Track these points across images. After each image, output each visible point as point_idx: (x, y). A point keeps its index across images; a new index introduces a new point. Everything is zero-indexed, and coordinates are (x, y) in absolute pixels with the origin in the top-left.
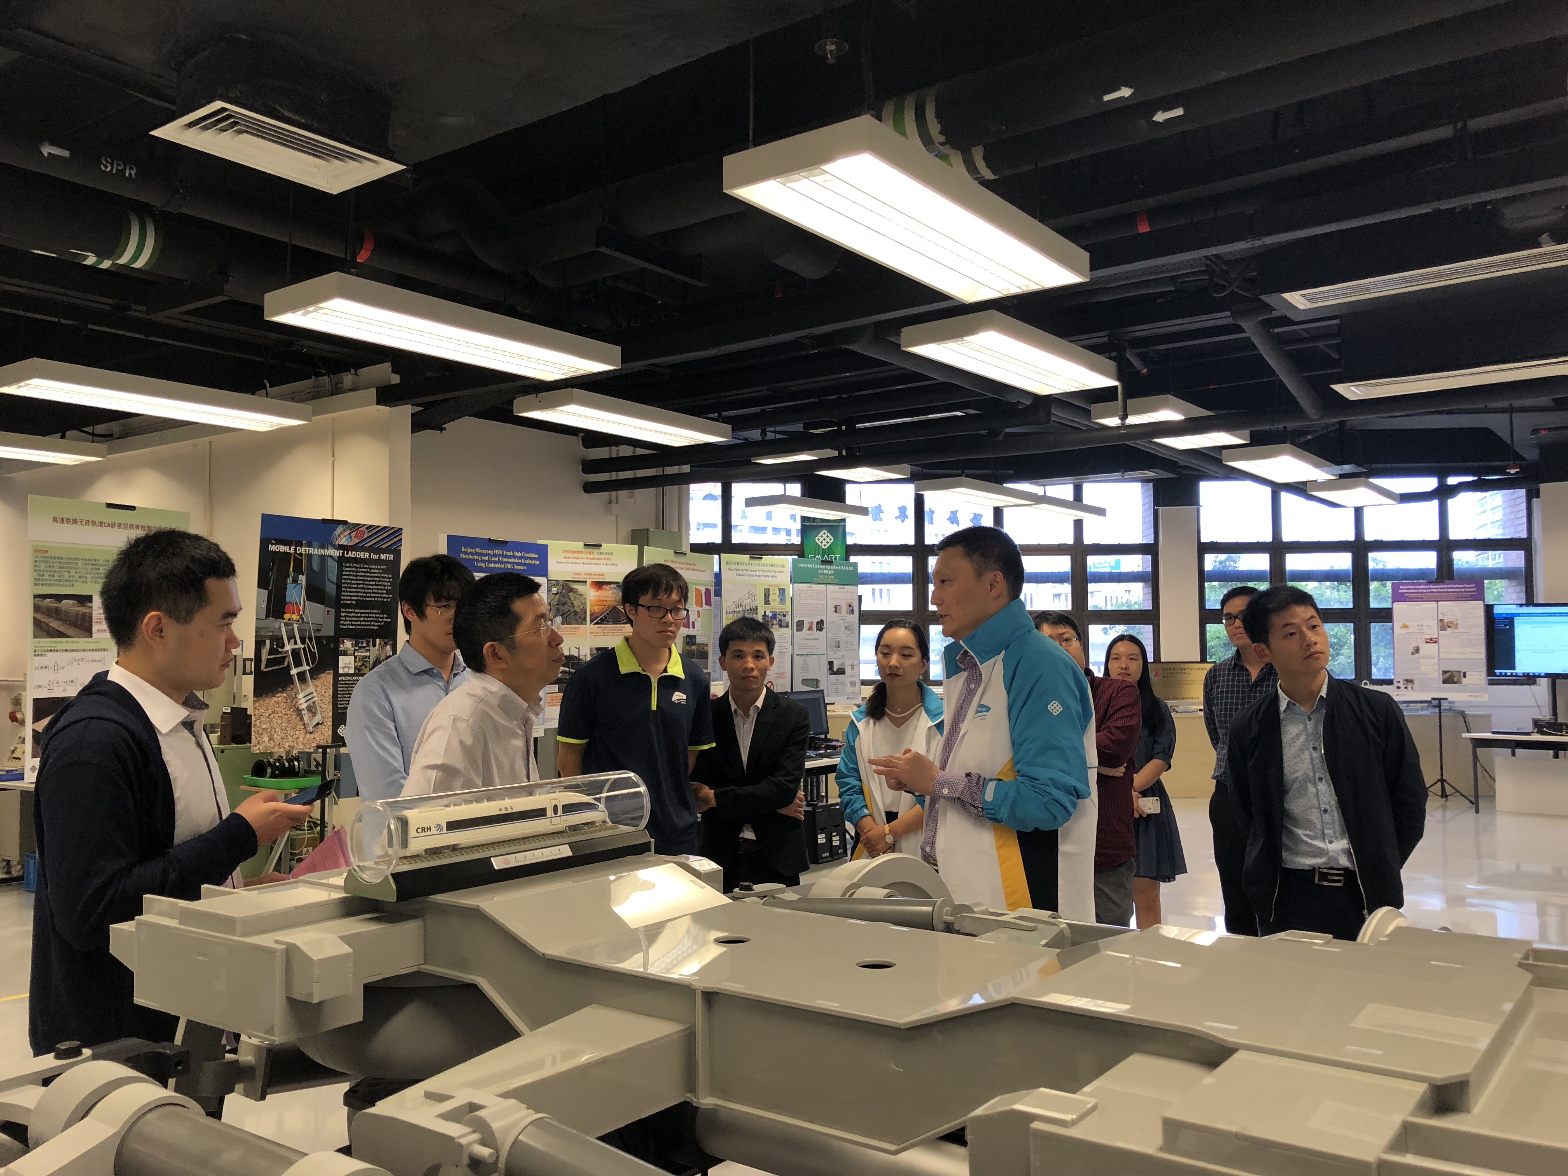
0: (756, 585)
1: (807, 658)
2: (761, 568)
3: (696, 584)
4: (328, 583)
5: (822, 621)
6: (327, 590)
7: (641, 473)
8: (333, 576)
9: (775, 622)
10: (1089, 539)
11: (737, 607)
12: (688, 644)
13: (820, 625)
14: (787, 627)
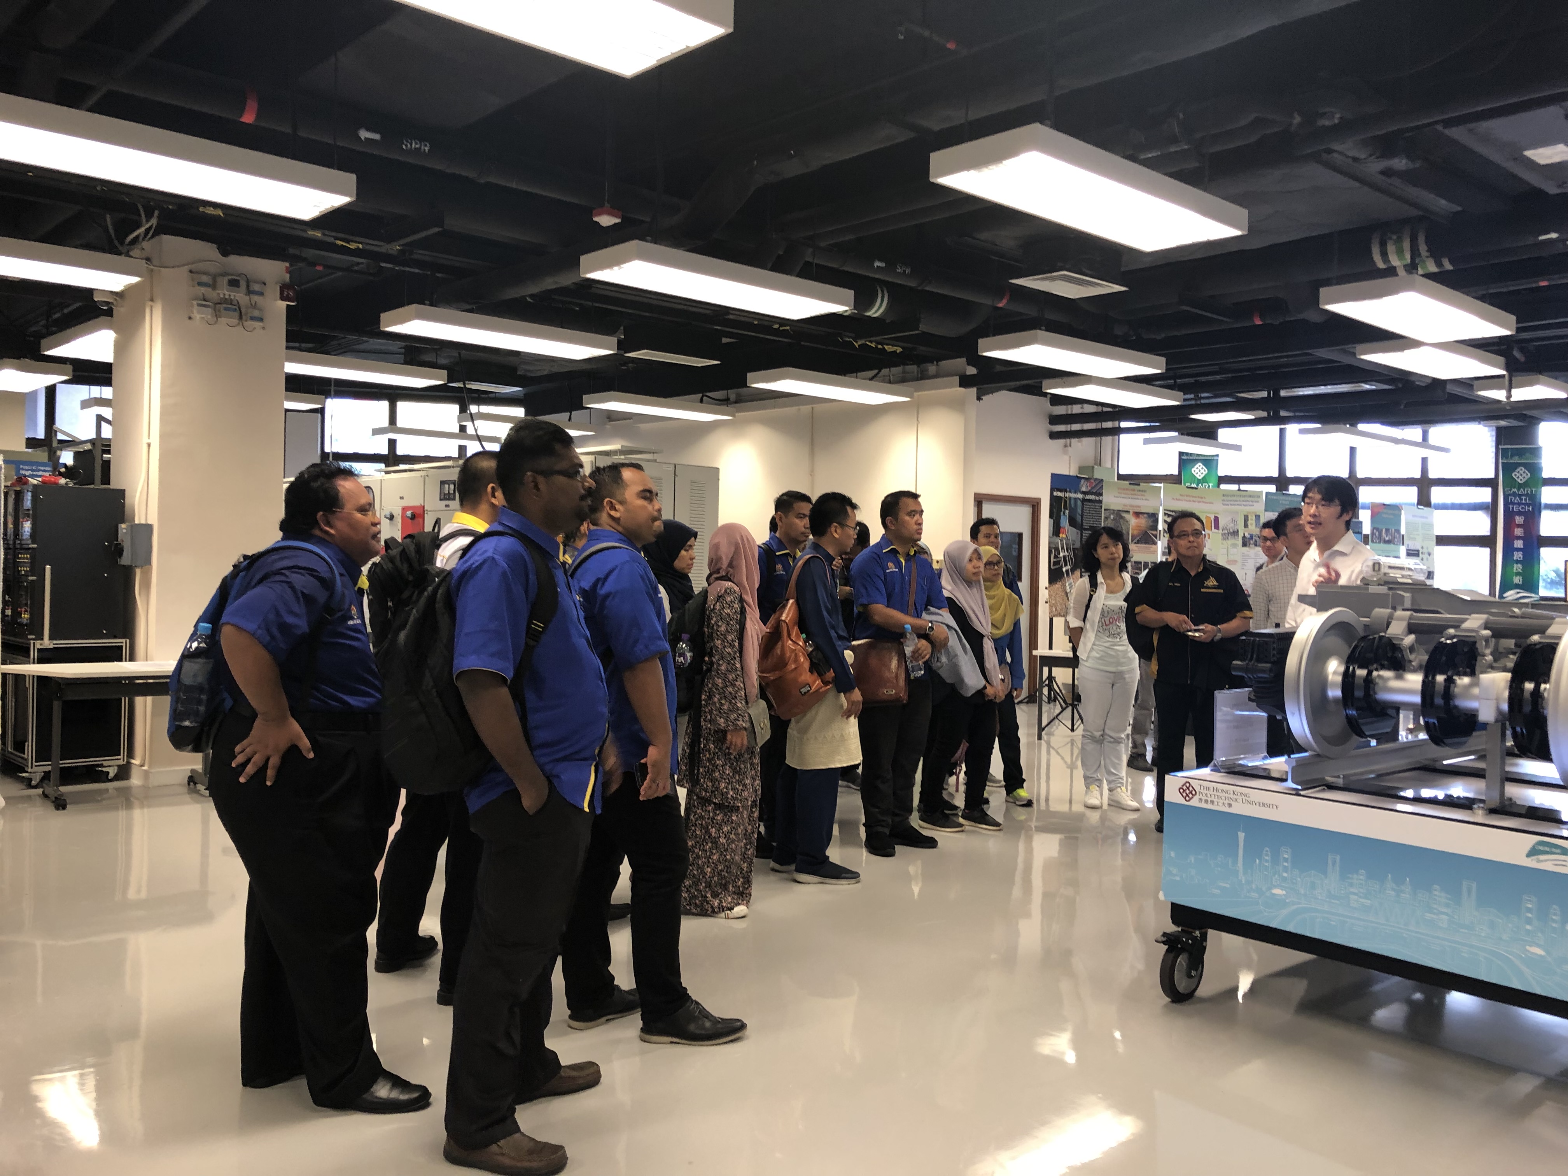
3: (1206, 513)
4: (1077, 515)
6: (1077, 519)
8: (1079, 511)
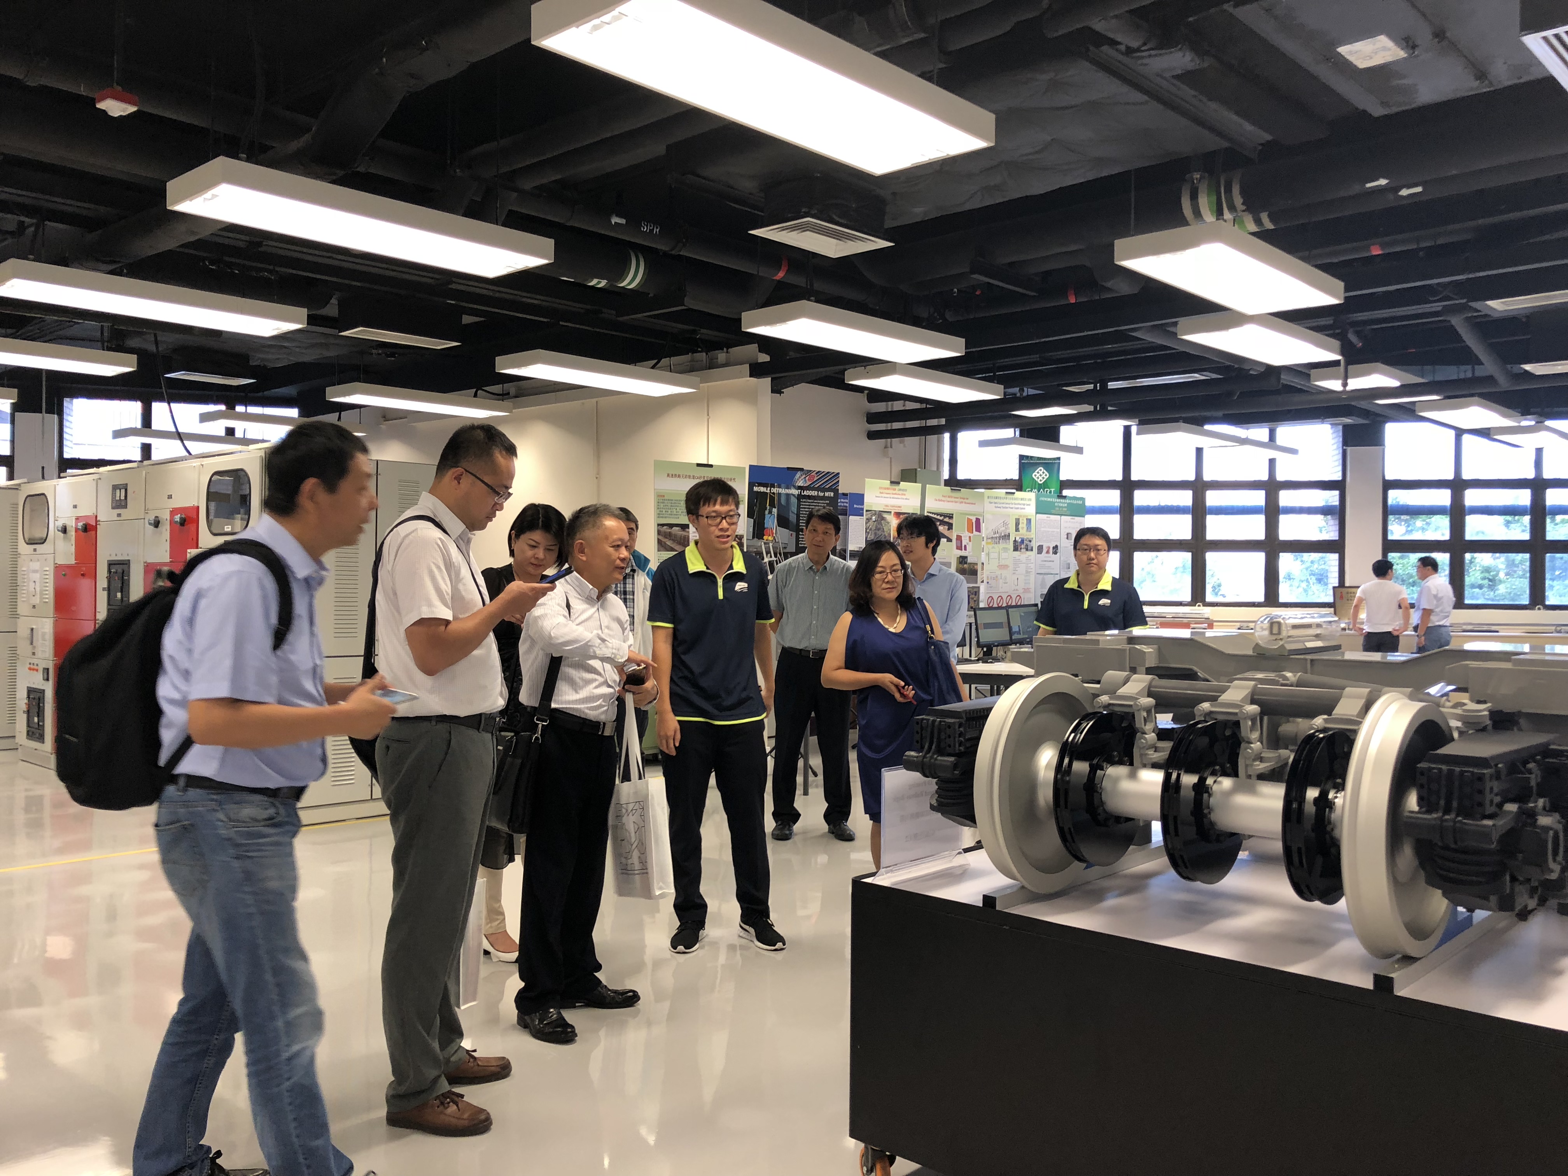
0: (1009, 516)
1: (1046, 576)
2: (1013, 502)
4: (791, 514)
5: (1057, 546)
6: (791, 518)
7: (910, 424)
8: (794, 509)
9: (1023, 546)
10: (1280, 477)
11: (995, 533)
12: (961, 563)
13: (1056, 548)
14: (1032, 550)
